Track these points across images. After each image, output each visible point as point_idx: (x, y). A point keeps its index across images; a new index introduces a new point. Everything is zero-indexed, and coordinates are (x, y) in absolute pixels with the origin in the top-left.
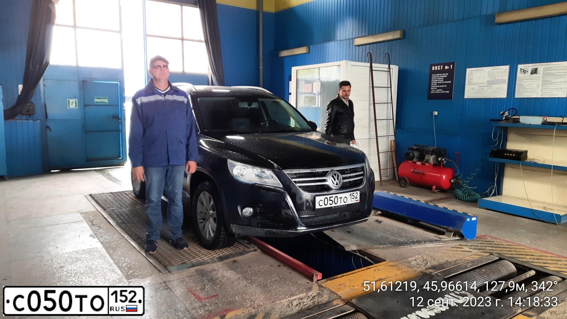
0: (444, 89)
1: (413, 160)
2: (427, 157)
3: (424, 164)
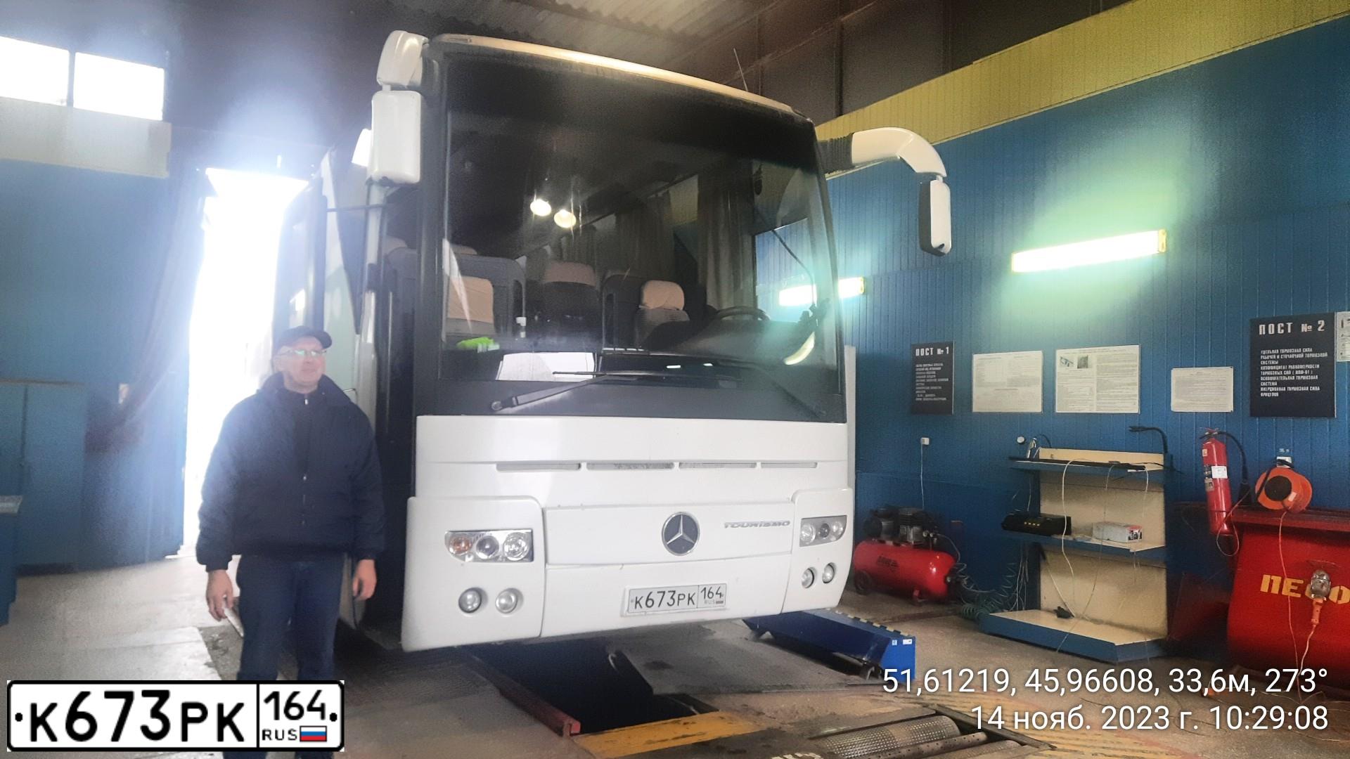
0: (938, 394)
1: (880, 537)
2: (904, 530)
3: (899, 545)
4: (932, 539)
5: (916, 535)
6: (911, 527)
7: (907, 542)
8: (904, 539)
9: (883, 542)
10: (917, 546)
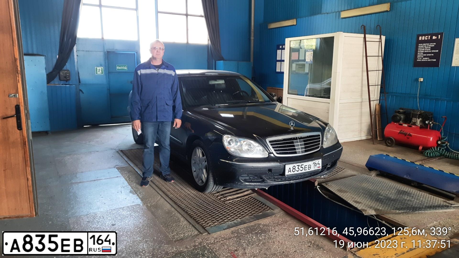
0: (431, 57)
1: (399, 122)
2: (414, 120)
3: (411, 126)
4: (430, 124)
5: (421, 121)
6: (419, 119)
7: (416, 125)
8: (414, 124)
9: (402, 125)
10: (421, 127)
